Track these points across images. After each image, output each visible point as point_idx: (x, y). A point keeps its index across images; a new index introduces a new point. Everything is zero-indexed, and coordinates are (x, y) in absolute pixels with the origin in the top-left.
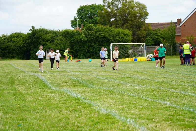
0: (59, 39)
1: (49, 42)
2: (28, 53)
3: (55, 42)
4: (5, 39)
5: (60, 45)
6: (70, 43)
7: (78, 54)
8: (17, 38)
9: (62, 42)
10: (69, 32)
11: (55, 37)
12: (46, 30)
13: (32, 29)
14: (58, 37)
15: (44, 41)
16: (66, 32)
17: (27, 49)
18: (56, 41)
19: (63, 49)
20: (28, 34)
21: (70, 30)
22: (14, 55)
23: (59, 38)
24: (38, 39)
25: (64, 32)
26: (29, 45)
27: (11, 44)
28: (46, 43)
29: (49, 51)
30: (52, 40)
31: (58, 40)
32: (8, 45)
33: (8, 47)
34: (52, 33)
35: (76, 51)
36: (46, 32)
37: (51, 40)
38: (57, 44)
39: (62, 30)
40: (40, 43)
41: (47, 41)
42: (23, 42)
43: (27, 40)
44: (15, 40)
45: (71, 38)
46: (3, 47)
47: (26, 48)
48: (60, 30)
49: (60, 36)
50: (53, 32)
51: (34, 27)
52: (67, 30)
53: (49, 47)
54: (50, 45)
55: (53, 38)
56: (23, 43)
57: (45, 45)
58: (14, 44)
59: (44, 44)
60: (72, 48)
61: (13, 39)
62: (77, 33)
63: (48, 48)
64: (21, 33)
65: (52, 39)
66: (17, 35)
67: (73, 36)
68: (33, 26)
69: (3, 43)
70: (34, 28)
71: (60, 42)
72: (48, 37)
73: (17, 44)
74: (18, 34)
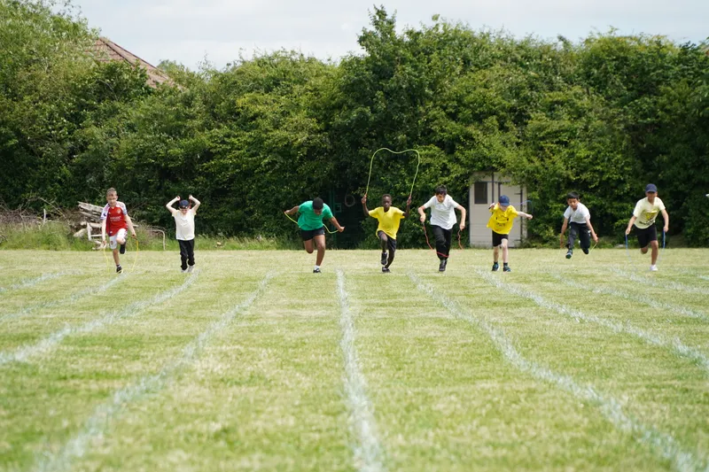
0: (562, 103)
1: (492, 121)
2: (349, 201)
3: (532, 124)
4: (188, 102)
5: (566, 144)
6: (634, 128)
7: (687, 210)
8: (269, 97)
9: (580, 125)
10: (632, 56)
11: (532, 87)
12: (472, 39)
13: (372, 28)
14: (552, 90)
15: (453, 116)
16: (610, 53)
17: (341, 168)
18: (538, 119)
19: (585, 176)
20: (350, 65)
21: (639, 41)
22: (251, 213)
23: (557, 96)
24: (415, 104)
25: (597, 58)
26: (356, 145)
27: (228, 136)
28: (471, 129)
29: (489, 185)
30: (512, 110)
31: (551, 108)
32: (208, 143)
33: (208, 155)
34: (515, 60)
35: (671, 192)
36: (476, 51)
37: (503, 109)
38: (543, 139)
39: (588, 41)
40: (431, 131)
41: (478, 118)
42: (313, 124)
43: (339, 107)
44: (260, 108)
45: (640, 94)
46: (173, 159)
47: (331, 166)
48: (566, 44)
49: (569, 81)
50: (522, 56)
51: (389, 17)
52: (615, 41)
53: (489, 160)
54: (497, 144)
55: (517, 95)
56: (311, 131)
57: (463, 144)
58: (246, 136)
59: (457, 139)
60: (647, 168)
61: (240, 102)
62: (686, 62)
63: (483, 169)
64: (306, 57)
65: (514, 102)
66: (273, 73)
67: (659, 83)
68: (381, 14)
69: (175, 131)
70: (391, 23)
71: (562, 123)
72: (485, 87)
73: (267, 131)
74: (280, 67)
